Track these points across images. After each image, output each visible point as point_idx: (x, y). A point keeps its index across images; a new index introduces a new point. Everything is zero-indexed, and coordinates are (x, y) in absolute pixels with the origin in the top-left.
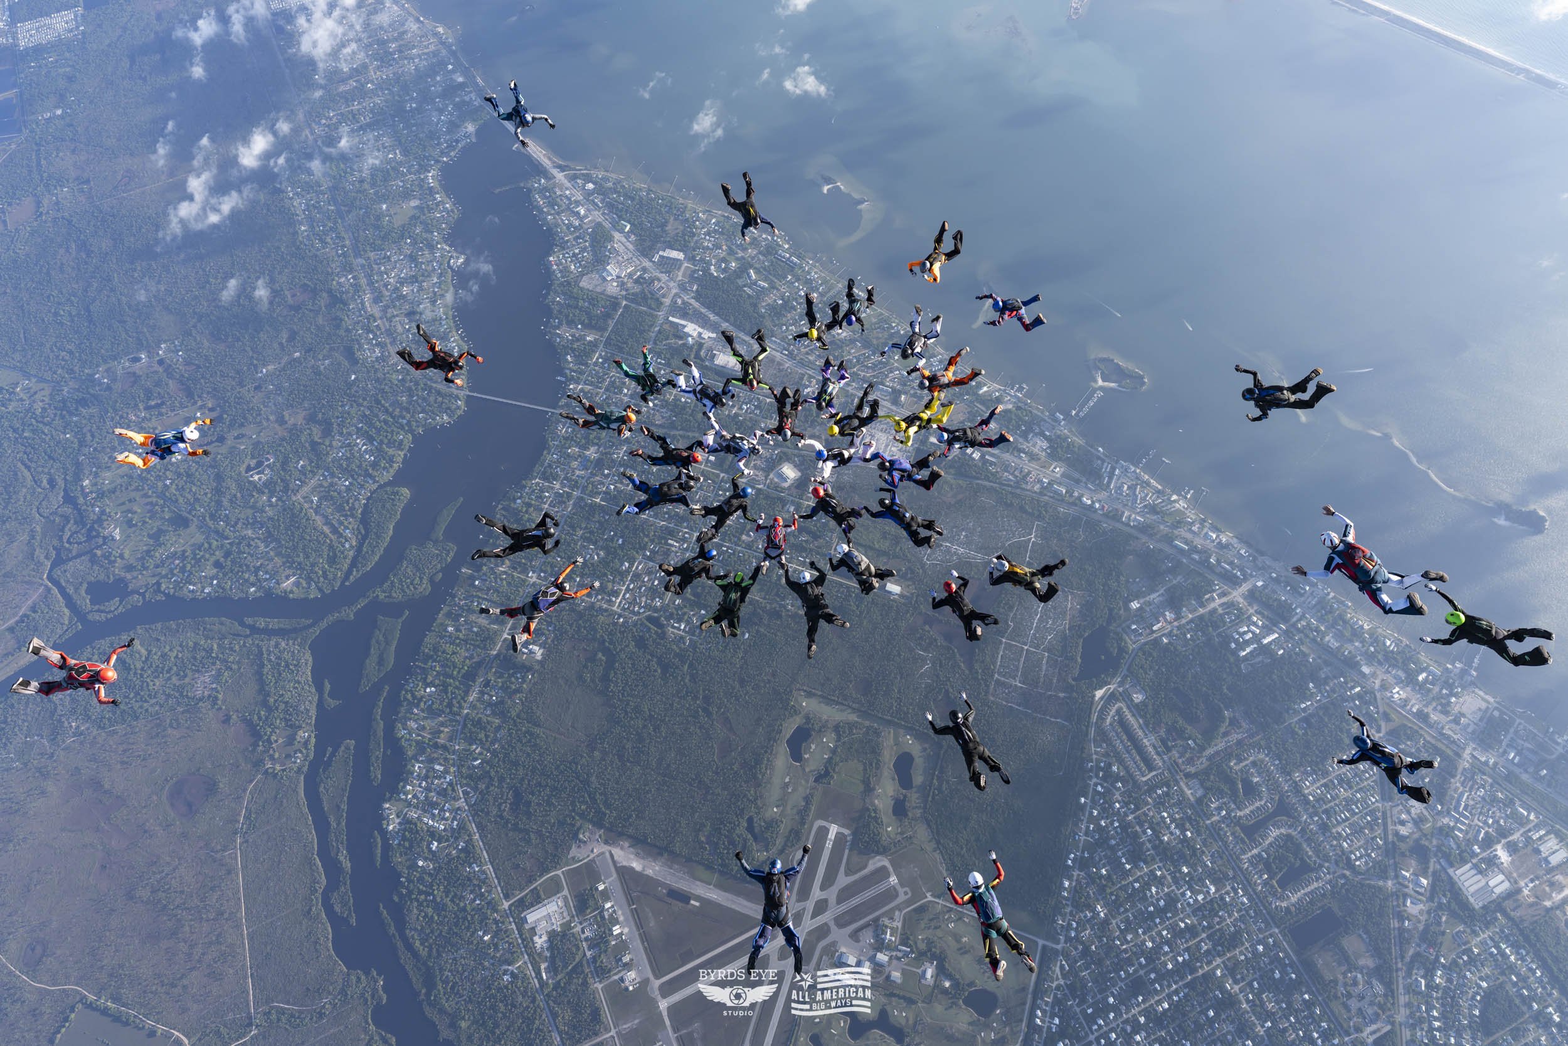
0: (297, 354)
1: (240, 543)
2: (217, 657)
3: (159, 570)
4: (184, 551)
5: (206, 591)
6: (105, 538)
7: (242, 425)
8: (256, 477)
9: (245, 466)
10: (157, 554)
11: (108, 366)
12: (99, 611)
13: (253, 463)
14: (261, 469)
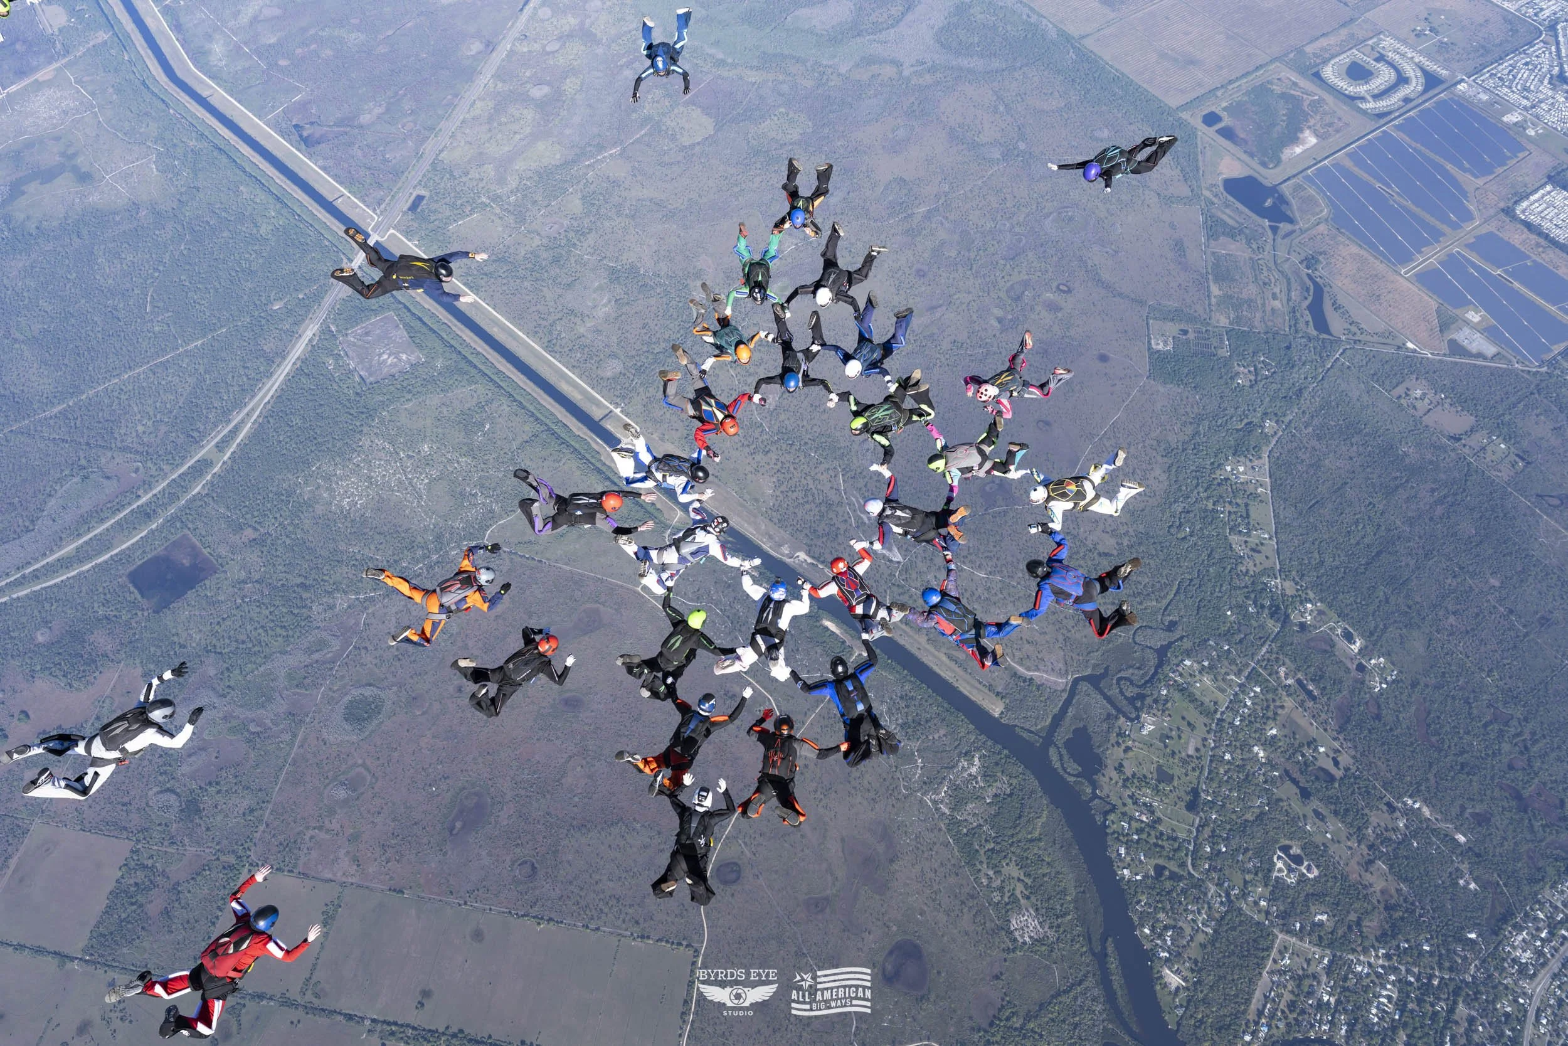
0: (1461, 839)
1: (1194, 886)
2: (1059, 926)
3: (1130, 801)
4: (1159, 821)
5: (1126, 872)
6: (1138, 717)
7: (1336, 813)
8: (1280, 864)
9: (1287, 842)
10: (1144, 789)
11: (1326, 610)
12: (1061, 756)
13: (1296, 850)
14: (1293, 866)
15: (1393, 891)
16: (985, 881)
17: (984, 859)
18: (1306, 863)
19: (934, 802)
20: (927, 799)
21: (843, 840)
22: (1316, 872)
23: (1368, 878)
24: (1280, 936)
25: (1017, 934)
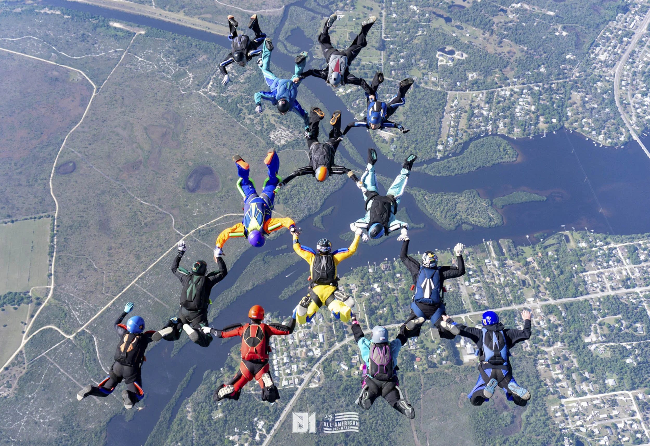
0: (551, 13)
8: (441, 58)
9: (443, 46)
12: (285, 46)
13: (448, 48)
14: (451, 56)
15: (515, 51)
16: (247, 121)
17: (245, 111)
18: (457, 53)
19: (205, 93)
20: (200, 92)
21: (145, 129)
22: (465, 55)
23: (499, 50)
24: (449, 92)
25: (276, 142)
